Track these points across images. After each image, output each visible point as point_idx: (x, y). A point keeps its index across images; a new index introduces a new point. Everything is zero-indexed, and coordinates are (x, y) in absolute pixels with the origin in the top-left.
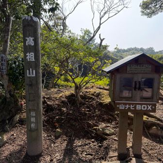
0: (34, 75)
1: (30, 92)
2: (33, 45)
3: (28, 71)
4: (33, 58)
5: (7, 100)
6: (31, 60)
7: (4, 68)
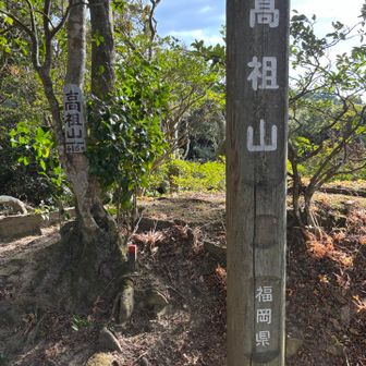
0: (274, 147)
1: (260, 212)
2: (275, 24)
3: (250, 130)
4: (273, 78)
5: (87, 238)
6: (264, 86)
7: (77, 133)
